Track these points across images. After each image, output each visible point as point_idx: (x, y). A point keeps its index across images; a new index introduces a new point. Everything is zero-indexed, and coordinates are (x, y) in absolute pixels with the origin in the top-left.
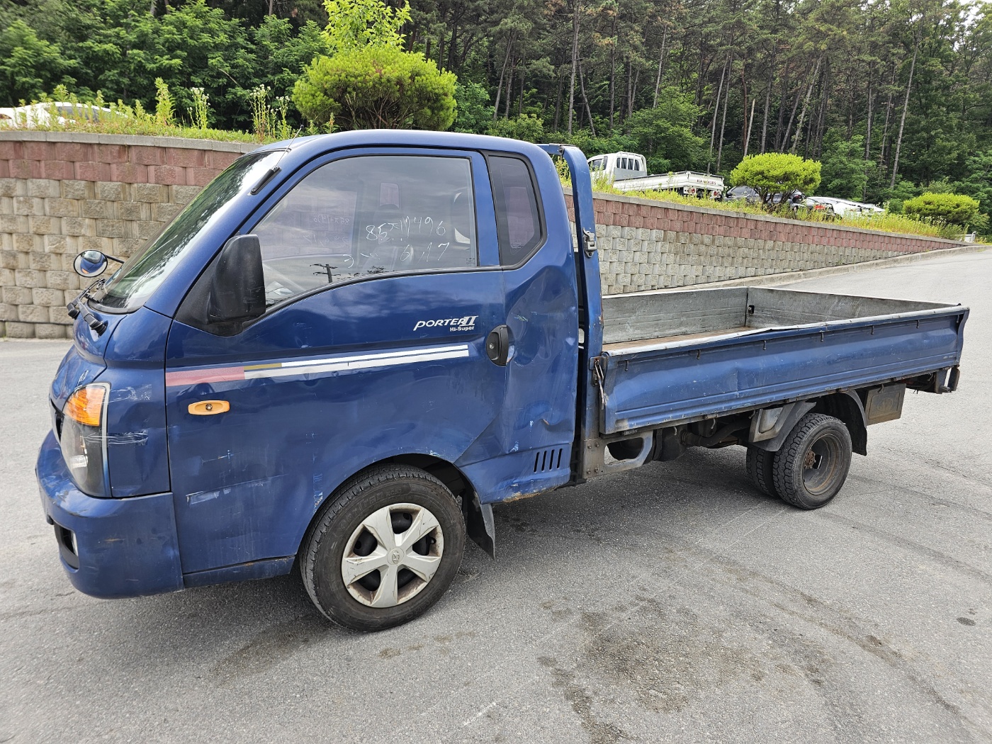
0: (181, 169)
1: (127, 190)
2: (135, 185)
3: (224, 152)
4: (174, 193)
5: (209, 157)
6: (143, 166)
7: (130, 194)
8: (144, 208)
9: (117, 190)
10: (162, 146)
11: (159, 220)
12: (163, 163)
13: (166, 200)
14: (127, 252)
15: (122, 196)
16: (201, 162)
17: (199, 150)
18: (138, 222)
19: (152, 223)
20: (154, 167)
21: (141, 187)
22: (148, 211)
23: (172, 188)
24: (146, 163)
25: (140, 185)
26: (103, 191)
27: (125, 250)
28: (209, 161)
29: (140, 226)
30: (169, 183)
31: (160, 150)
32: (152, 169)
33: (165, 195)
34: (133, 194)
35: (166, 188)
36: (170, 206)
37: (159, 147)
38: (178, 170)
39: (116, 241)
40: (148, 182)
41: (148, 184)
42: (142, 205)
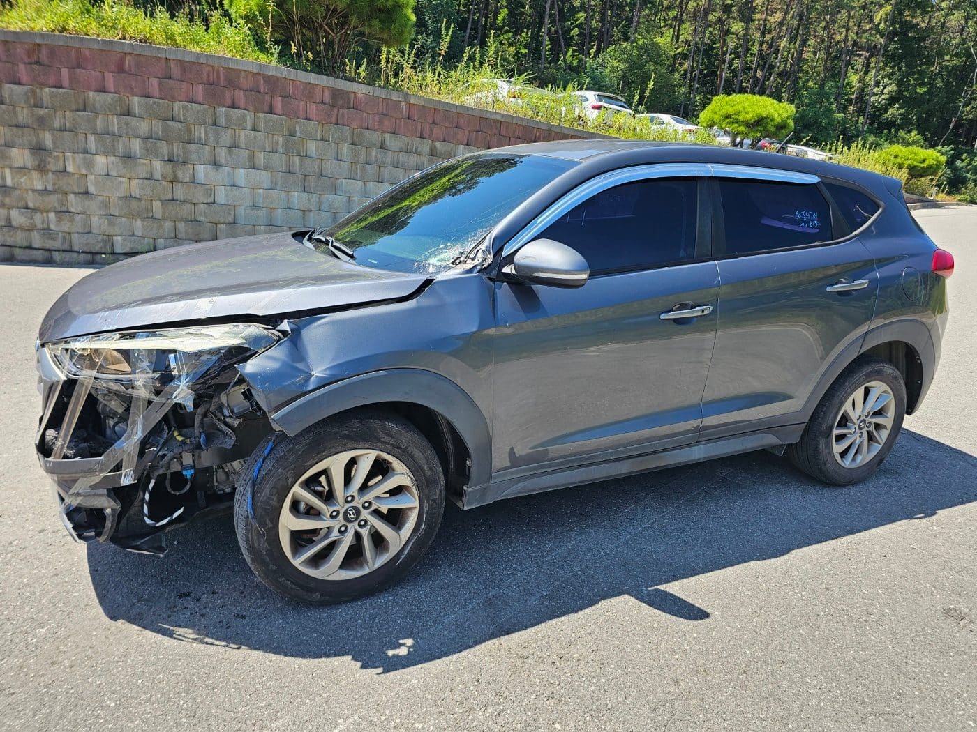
0: (98, 73)
1: (38, 95)
2: (47, 90)
4: (91, 100)
5: (129, 61)
7: (42, 100)
8: (57, 115)
9: (26, 94)
11: (74, 130)
12: (79, 66)
14: (39, 165)
15: (32, 101)
20: (67, 69)
21: (53, 92)
23: (88, 96)
25: (53, 89)
26: (11, 97)
27: (37, 163)
28: (130, 66)
29: (53, 135)
32: (65, 72)
33: (81, 101)
34: (45, 99)
36: (88, 115)
39: (27, 153)
40: (61, 87)
41: (61, 90)
42: (55, 113)
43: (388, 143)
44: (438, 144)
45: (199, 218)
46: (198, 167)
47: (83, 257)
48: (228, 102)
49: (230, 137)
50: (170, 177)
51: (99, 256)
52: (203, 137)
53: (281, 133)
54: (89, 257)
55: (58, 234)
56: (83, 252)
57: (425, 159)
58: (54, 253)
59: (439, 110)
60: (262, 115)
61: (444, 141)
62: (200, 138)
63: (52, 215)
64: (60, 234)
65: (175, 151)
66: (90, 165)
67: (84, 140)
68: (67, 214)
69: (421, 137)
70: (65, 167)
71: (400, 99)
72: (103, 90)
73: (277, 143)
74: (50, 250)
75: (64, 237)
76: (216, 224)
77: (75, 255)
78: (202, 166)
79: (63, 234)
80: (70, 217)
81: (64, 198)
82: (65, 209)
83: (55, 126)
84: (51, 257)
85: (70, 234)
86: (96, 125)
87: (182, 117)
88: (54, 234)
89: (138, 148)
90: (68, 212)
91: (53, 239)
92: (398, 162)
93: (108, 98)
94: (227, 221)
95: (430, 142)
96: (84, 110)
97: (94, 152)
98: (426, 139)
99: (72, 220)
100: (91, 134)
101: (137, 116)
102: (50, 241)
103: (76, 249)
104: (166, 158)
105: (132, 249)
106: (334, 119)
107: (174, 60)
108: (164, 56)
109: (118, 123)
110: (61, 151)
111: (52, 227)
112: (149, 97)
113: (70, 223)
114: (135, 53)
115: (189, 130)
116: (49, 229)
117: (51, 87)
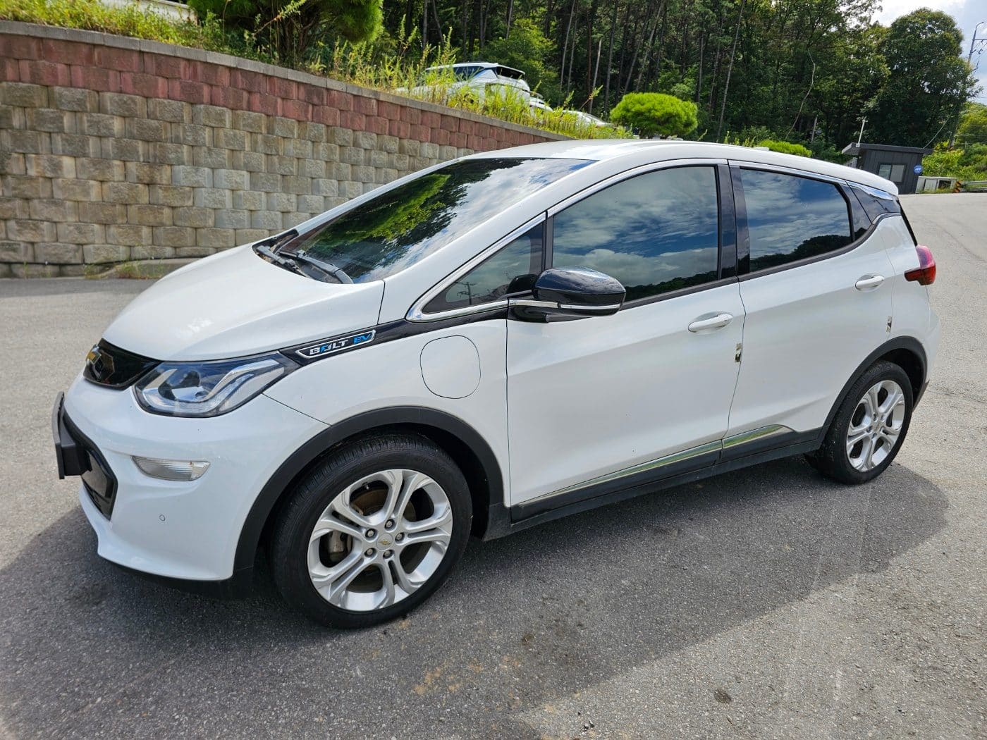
0: (63, 66)
3: (119, 48)
5: (99, 54)
6: (13, 61)
8: (16, 113)
10: (39, 35)
11: (39, 129)
12: (40, 57)
13: (45, 103)
16: (89, 59)
17: (87, 44)
18: (9, 130)
19: (29, 133)
20: (27, 62)
21: (11, 87)
22: (23, 118)
23: (53, 92)
24: (17, 57)
25: (11, 84)
28: (100, 59)
29: (13, 136)
30: (48, 84)
31: (35, 41)
32: (25, 66)
33: (44, 98)
35: (45, 90)
37: (34, 38)
38: (60, 67)
40: (20, 80)
41: (21, 84)
42: (14, 109)
43: (361, 141)
44: (406, 142)
45: (179, 223)
46: (176, 168)
47: (49, 269)
48: (206, 97)
49: (209, 136)
50: (147, 180)
51: (69, 268)
52: (181, 136)
53: (260, 131)
54: (56, 269)
55: (19, 245)
56: (49, 264)
57: (395, 157)
58: (13, 266)
59: (406, 107)
60: (239, 112)
61: (411, 139)
62: (177, 137)
63: (12, 224)
64: (23, 245)
65: (151, 151)
66: (57, 167)
67: (48, 139)
68: (30, 221)
69: (390, 134)
70: (26, 169)
71: (371, 96)
72: (71, 85)
73: (256, 142)
74: (9, 263)
75: (26, 248)
76: (196, 228)
77: (40, 268)
78: (181, 167)
79: (26, 245)
80: (34, 225)
81: (26, 204)
82: (27, 217)
83: (14, 124)
84: (11, 271)
85: (32, 244)
86: (62, 123)
87: (158, 114)
88: (15, 244)
89: (110, 148)
90: (30, 219)
91: (14, 250)
92: (370, 160)
93: (78, 93)
94: (207, 225)
95: (398, 139)
96: (49, 107)
97: (61, 153)
98: (394, 136)
99: (36, 228)
100: (57, 133)
101: (110, 112)
102: (12, 253)
103: (40, 260)
104: (142, 159)
105: (106, 258)
106: (310, 116)
107: (148, 53)
108: (138, 49)
109: (88, 121)
110: (21, 151)
111: (11, 236)
112: (121, 92)
113: (34, 232)
114: (106, 44)
115: (166, 129)
116: (7, 238)
117: (11, 81)
